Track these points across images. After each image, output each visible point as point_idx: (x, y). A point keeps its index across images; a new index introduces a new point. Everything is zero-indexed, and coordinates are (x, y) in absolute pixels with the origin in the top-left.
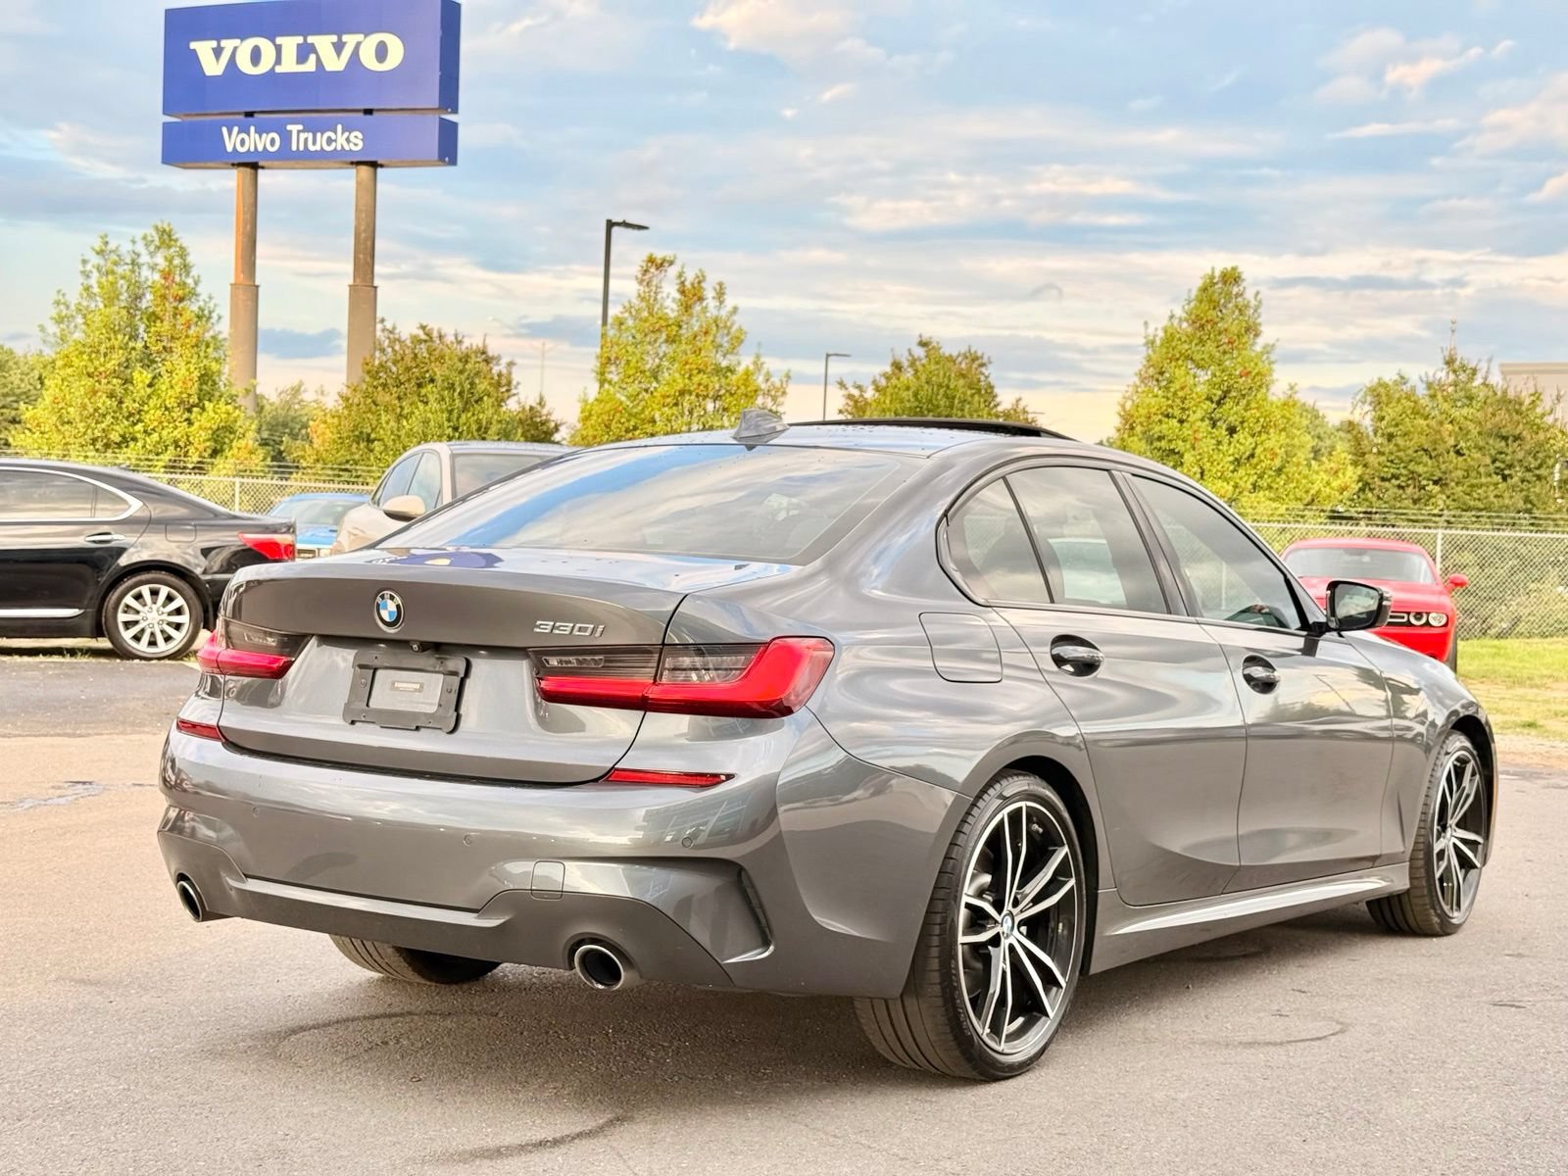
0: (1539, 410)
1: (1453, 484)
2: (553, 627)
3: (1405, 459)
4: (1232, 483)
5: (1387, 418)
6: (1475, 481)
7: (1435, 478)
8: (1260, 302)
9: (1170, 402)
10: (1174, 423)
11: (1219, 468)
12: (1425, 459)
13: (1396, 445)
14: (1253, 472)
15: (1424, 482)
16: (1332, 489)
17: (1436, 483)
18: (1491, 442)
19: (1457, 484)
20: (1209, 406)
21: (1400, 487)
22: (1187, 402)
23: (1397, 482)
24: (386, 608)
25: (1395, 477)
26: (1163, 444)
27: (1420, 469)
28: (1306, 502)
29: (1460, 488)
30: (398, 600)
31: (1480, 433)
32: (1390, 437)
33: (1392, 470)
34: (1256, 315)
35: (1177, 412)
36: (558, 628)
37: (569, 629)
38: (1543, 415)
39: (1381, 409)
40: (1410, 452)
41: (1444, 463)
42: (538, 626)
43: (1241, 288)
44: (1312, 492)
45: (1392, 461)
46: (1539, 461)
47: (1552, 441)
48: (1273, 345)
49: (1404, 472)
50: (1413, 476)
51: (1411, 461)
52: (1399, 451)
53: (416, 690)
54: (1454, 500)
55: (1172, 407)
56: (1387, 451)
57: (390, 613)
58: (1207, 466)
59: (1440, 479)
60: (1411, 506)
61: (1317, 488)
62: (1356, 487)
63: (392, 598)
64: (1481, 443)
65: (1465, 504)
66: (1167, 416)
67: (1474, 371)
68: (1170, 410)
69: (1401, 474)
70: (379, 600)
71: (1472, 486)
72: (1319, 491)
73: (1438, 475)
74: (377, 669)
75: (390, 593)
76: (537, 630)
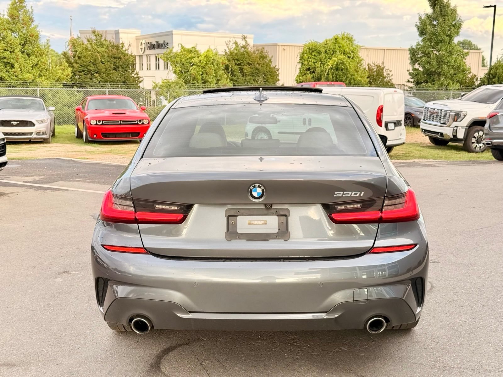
0: (124, 49)
1: (102, 73)
2: (343, 194)
3: (86, 65)
4: (32, 74)
5: (78, 51)
6: (109, 72)
7: (96, 71)
8: (33, 10)
9: (6, 45)
10: (8, 52)
11: (27, 69)
12: (92, 65)
13: (83, 60)
14: (38, 70)
15: (93, 73)
16: (64, 75)
17: (96, 73)
18: (112, 59)
19: (104, 73)
20: (20, 47)
21: (85, 74)
22: (12, 45)
23: (84, 73)
24: (256, 191)
25: (84, 71)
26: (5, 60)
27: (91, 68)
28: (56, 80)
29: (104, 75)
30: (262, 188)
31: (108, 56)
32: (79, 58)
33: (82, 69)
34: (32, 14)
35: (9, 49)
36: (345, 194)
37: (350, 194)
38: (125, 50)
39: (76, 48)
40: (88, 63)
41: (99, 66)
42: (336, 194)
43: (25, 4)
44: (58, 77)
45: (82, 66)
46: (126, 66)
47: (129, 59)
48: (38, 25)
49: (86, 70)
50: (89, 71)
51: (88, 66)
52: (84, 62)
53: (263, 224)
54: (103, 79)
55: (7, 47)
56: (80, 62)
57: (258, 193)
58: (23, 68)
59: (98, 72)
60: (90, 81)
61: (59, 75)
62: (71, 75)
63: (260, 187)
64: (109, 60)
65: (106, 80)
66: (5, 50)
67: (102, 36)
68: (6, 48)
69: (85, 70)
70: (252, 188)
71: (108, 74)
72: (60, 76)
73: (97, 70)
74: (237, 216)
75: (258, 185)
76: (335, 196)
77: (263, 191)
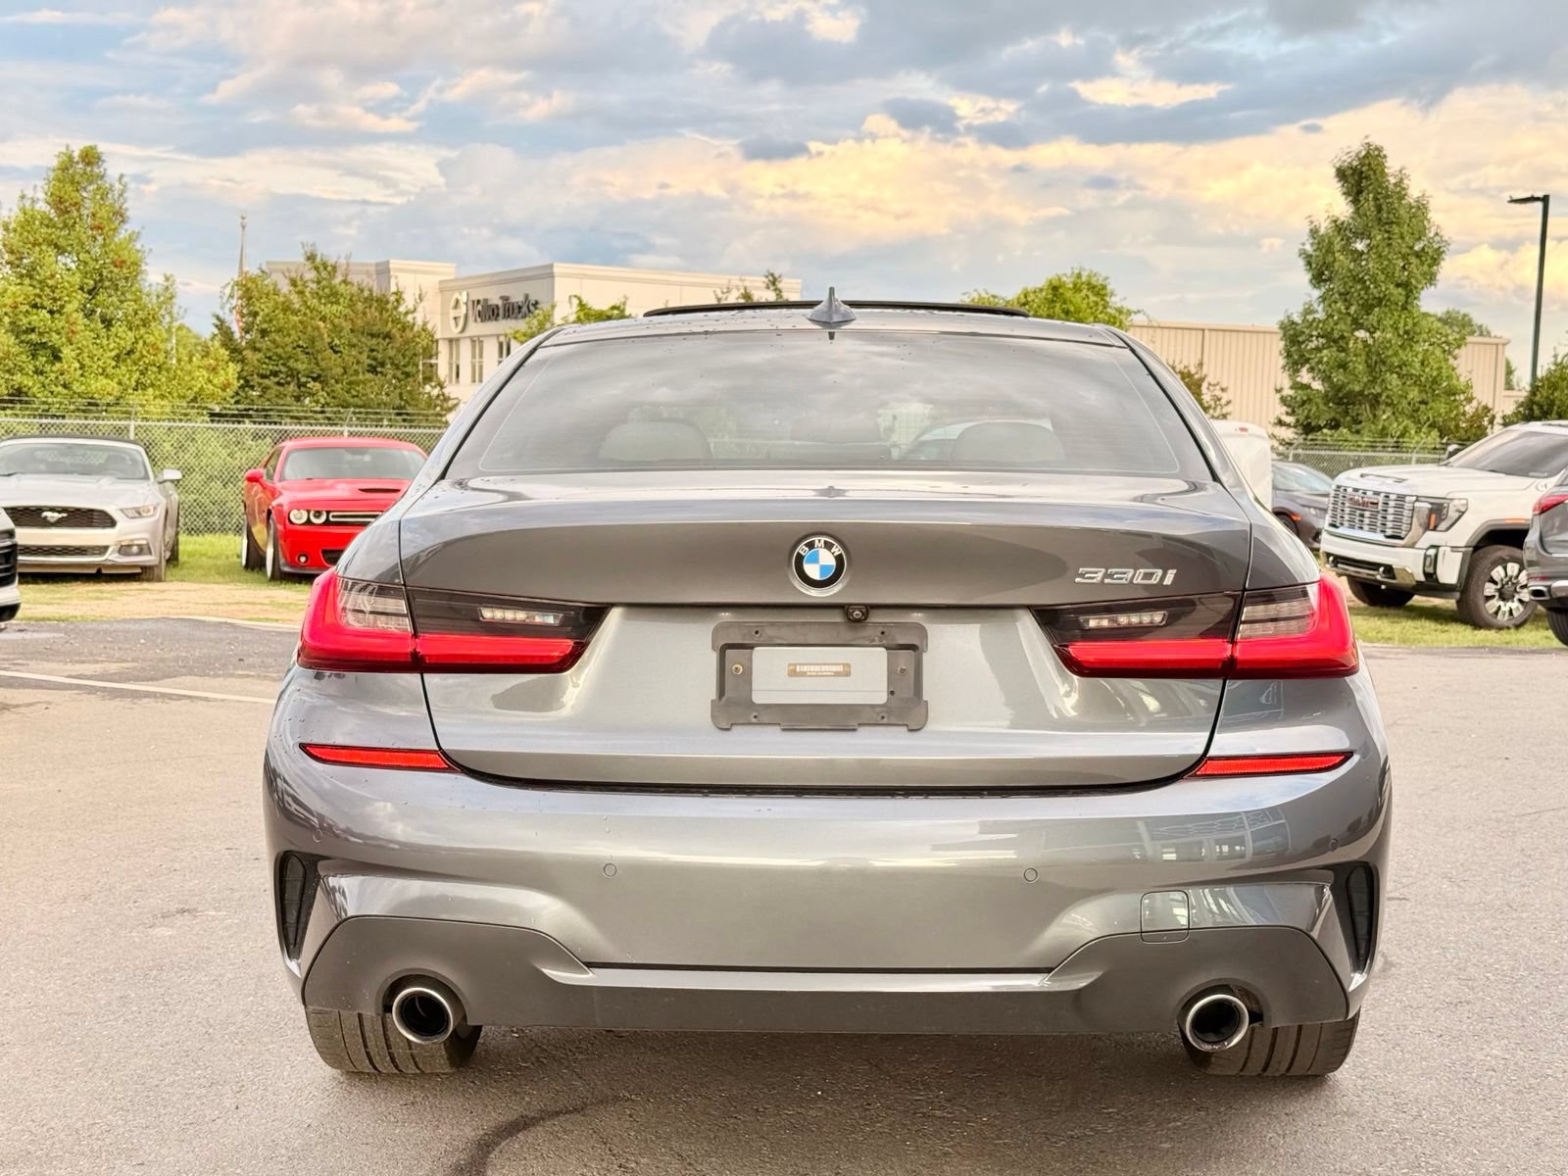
0: (402, 309)
1: (333, 381)
2: (1106, 575)
3: (283, 355)
4: (116, 380)
5: (261, 313)
6: (354, 378)
7: (315, 375)
8: (125, 186)
9: (38, 291)
10: (44, 313)
11: (100, 363)
12: (303, 357)
13: (274, 342)
14: (135, 368)
15: (303, 380)
16: (214, 386)
17: (315, 379)
18: (363, 339)
19: (337, 382)
20: (81, 296)
21: (279, 384)
22: (57, 291)
23: (277, 379)
24: (815, 560)
25: (275, 374)
26: (33, 336)
27: (300, 366)
28: (188, 400)
29: (339, 386)
30: (837, 550)
31: (352, 331)
32: (264, 333)
33: (271, 367)
34: (122, 200)
35: (47, 303)
36: (1111, 576)
37: (1130, 575)
38: (407, 313)
39: (253, 305)
40: (289, 349)
41: (323, 360)
42: (1082, 576)
43: (102, 170)
44: (196, 389)
45: (270, 358)
46: (407, 359)
47: (418, 340)
48: (139, 233)
49: (284, 369)
50: (293, 374)
51: (290, 357)
52: (277, 347)
53: (837, 674)
54: (334, 398)
55: (40, 296)
56: (264, 347)
57: (823, 568)
58: (87, 361)
59: (319, 376)
60: (295, 403)
61: (199, 386)
62: (236, 384)
63: (829, 547)
64: (355, 341)
65: (344, 401)
66: (35, 306)
67: (334, 268)
68: (38, 300)
69: (280, 372)
70: (802, 549)
71: (350, 383)
72: (202, 389)
73: (317, 371)
74: (751, 647)
75: (823, 539)
76: (1078, 580)
77: (839, 559)
